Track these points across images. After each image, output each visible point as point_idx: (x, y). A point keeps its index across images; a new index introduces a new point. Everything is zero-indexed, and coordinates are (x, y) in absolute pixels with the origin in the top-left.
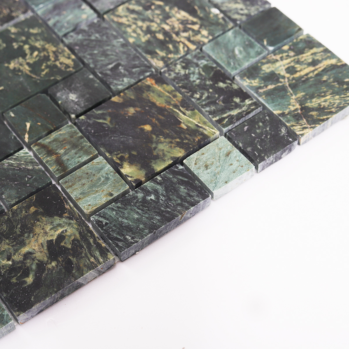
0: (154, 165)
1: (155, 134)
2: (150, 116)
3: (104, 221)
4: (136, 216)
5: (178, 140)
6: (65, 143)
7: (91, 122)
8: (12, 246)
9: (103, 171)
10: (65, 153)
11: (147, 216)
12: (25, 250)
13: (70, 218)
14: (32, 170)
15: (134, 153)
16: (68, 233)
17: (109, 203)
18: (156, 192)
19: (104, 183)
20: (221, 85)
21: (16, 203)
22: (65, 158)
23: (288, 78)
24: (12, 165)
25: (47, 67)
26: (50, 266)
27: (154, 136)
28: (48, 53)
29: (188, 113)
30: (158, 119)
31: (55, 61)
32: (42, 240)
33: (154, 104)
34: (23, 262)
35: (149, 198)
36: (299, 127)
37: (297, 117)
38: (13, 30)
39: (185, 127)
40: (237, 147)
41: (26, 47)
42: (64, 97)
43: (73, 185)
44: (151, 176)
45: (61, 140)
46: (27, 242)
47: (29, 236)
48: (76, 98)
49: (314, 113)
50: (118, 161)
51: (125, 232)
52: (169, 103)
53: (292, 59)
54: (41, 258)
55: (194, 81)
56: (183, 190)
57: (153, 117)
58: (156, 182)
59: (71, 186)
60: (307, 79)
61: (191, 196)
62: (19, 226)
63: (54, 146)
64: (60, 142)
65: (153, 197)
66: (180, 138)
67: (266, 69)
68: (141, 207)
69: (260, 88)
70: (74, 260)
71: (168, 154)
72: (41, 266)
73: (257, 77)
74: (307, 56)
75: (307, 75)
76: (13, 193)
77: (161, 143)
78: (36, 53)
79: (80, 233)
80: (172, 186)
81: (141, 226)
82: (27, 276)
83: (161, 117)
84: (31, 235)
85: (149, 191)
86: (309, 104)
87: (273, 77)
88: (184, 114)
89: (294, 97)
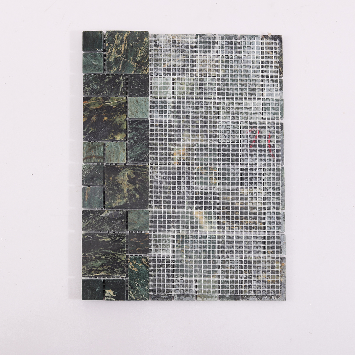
0: (123, 128)
1: (110, 118)
2: (101, 114)
3: (133, 159)
4: (139, 148)
5: (119, 113)
6: (91, 150)
7: (88, 135)
8: (121, 194)
9: (112, 146)
10: (95, 153)
11: (141, 145)
12: (125, 191)
13: (124, 169)
14: (94, 168)
15: (113, 130)
16: (129, 173)
17: (127, 153)
18: (134, 135)
19: (118, 149)
20: (106, 80)
21: (104, 182)
22: (97, 154)
23: (121, 56)
26: (137, 187)
27: (111, 119)
29: (110, 101)
30: (105, 113)
32: (125, 183)
33: (97, 109)
34: (129, 194)
35: (135, 139)
36: (144, 71)
37: (140, 68)
39: (115, 106)
40: (137, 96)
43: (111, 159)
44: (126, 131)
45: (88, 150)
46: (122, 188)
47: (121, 186)
49: (143, 61)
50: (112, 138)
51: (142, 156)
52: (100, 104)
53: (114, 47)
54: (132, 188)
55: (97, 88)
56: (140, 126)
57: (103, 113)
58: (130, 132)
59: (111, 160)
60: (127, 50)
61: (144, 126)
62: (114, 187)
63: (89, 155)
65: (136, 138)
66: (119, 111)
67: (111, 59)
68: (137, 144)
69: (118, 69)
70: (141, 178)
71: (122, 120)
72: (135, 189)
73: (112, 66)
74: (117, 41)
75: (125, 49)
76: (99, 180)
77: (115, 119)
79: (132, 170)
80: (136, 129)
81: (144, 149)
82: (136, 196)
83: (104, 111)
84: (121, 185)
85: (132, 137)
86: (138, 60)
87: (117, 61)
88: (110, 102)
89: (131, 62)
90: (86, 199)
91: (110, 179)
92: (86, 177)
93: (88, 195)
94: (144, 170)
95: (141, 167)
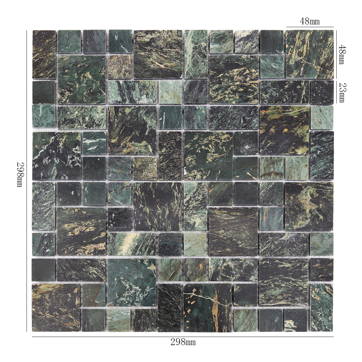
0: (305, 141)
1: (291, 130)
2: (281, 125)
3: (316, 176)
4: (323, 163)
5: (300, 124)
6: (269, 166)
7: (266, 149)
8: (302, 214)
9: (293, 161)
10: (274, 169)
11: (325, 159)
12: (308, 211)
13: (306, 187)
14: (273, 186)
15: (294, 144)
16: (312, 192)
17: (310, 169)
18: (317, 149)
19: (299, 165)
20: (286, 87)
21: (284, 202)
22: (276, 170)
23: (303, 59)
24: (264, 193)
25: (222, 146)
26: (321, 207)
27: (292, 131)
28: (214, 141)
29: (290, 110)
30: (285, 123)
31: (221, 141)
32: (308, 202)
33: (276, 119)
34: (312, 215)
35: (318, 153)
36: (329, 75)
37: (324, 72)
38: (188, 146)
39: (297, 116)
40: (321, 105)
41: (203, 147)
42: (244, 151)
43: (291, 176)
44: (308, 145)
46: (304, 208)
47: (303, 206)
48: (249, 146)
49: (327, 64)
50: (293, 152)
51: (326, 172)
52: (279, 113)
53: (295, 49)
54: (315, 208)
55: (276, 95)
56: (324, 139)
57: (282, 124)
58: (312, 146)
59: (291, 177)
60: (309, 52)
61: (329, 138)
62: (295, 207)
63: (267, 171)
64: (267, 167)
65: (319, 152)
66: (300, 122)
67: (292, 63)
68: (320, 159)
69: (299, 73)
70: (324, 197)
71: (304, 132)
72: (318, 210)
73: (293, 70)
74: (298, 42)
75: (307, 50)
76: (278, 200)
77: (297, 131)
78: (210, 146)
79: (315, 188)
80: (319, 142)
81: (328, 164)
82: (319, 217)
83: (284, 122)
84: (303, 205)
85: (315, 151)
86: (321, 63)
87: (298, 65)
88: (290, 112)
89: (314, 65)
90: (264, 221)
91: (291, 199)
92: (264, 196)
93: (266, 216)
94: (328, 187)
95: (325, 185)
